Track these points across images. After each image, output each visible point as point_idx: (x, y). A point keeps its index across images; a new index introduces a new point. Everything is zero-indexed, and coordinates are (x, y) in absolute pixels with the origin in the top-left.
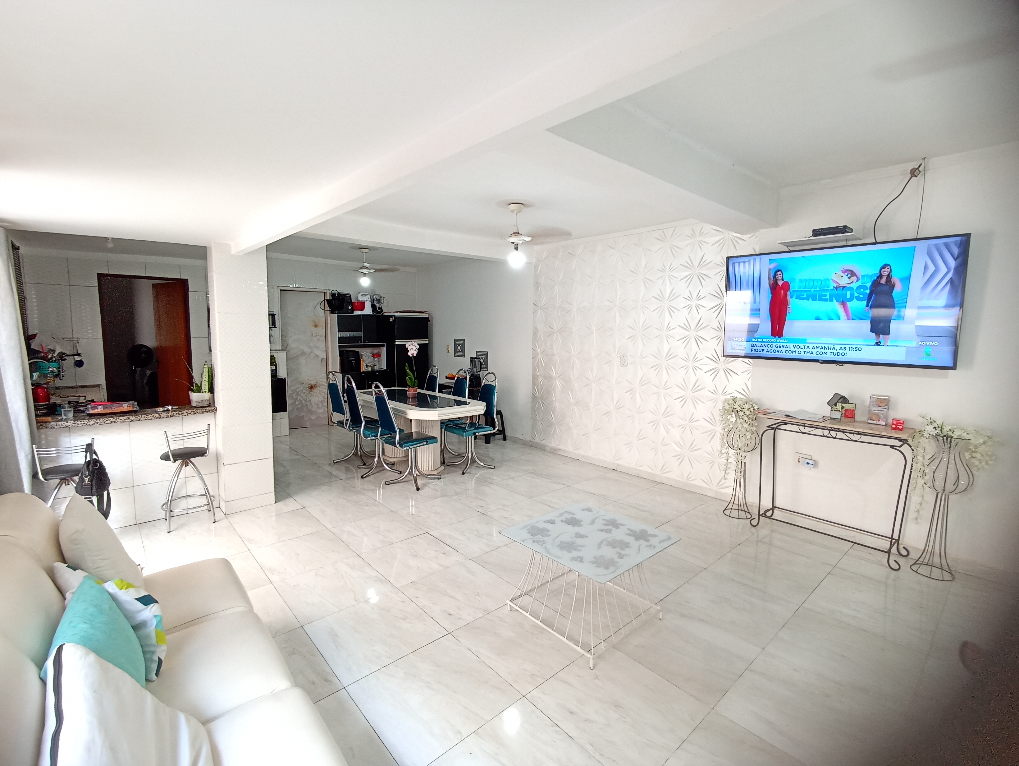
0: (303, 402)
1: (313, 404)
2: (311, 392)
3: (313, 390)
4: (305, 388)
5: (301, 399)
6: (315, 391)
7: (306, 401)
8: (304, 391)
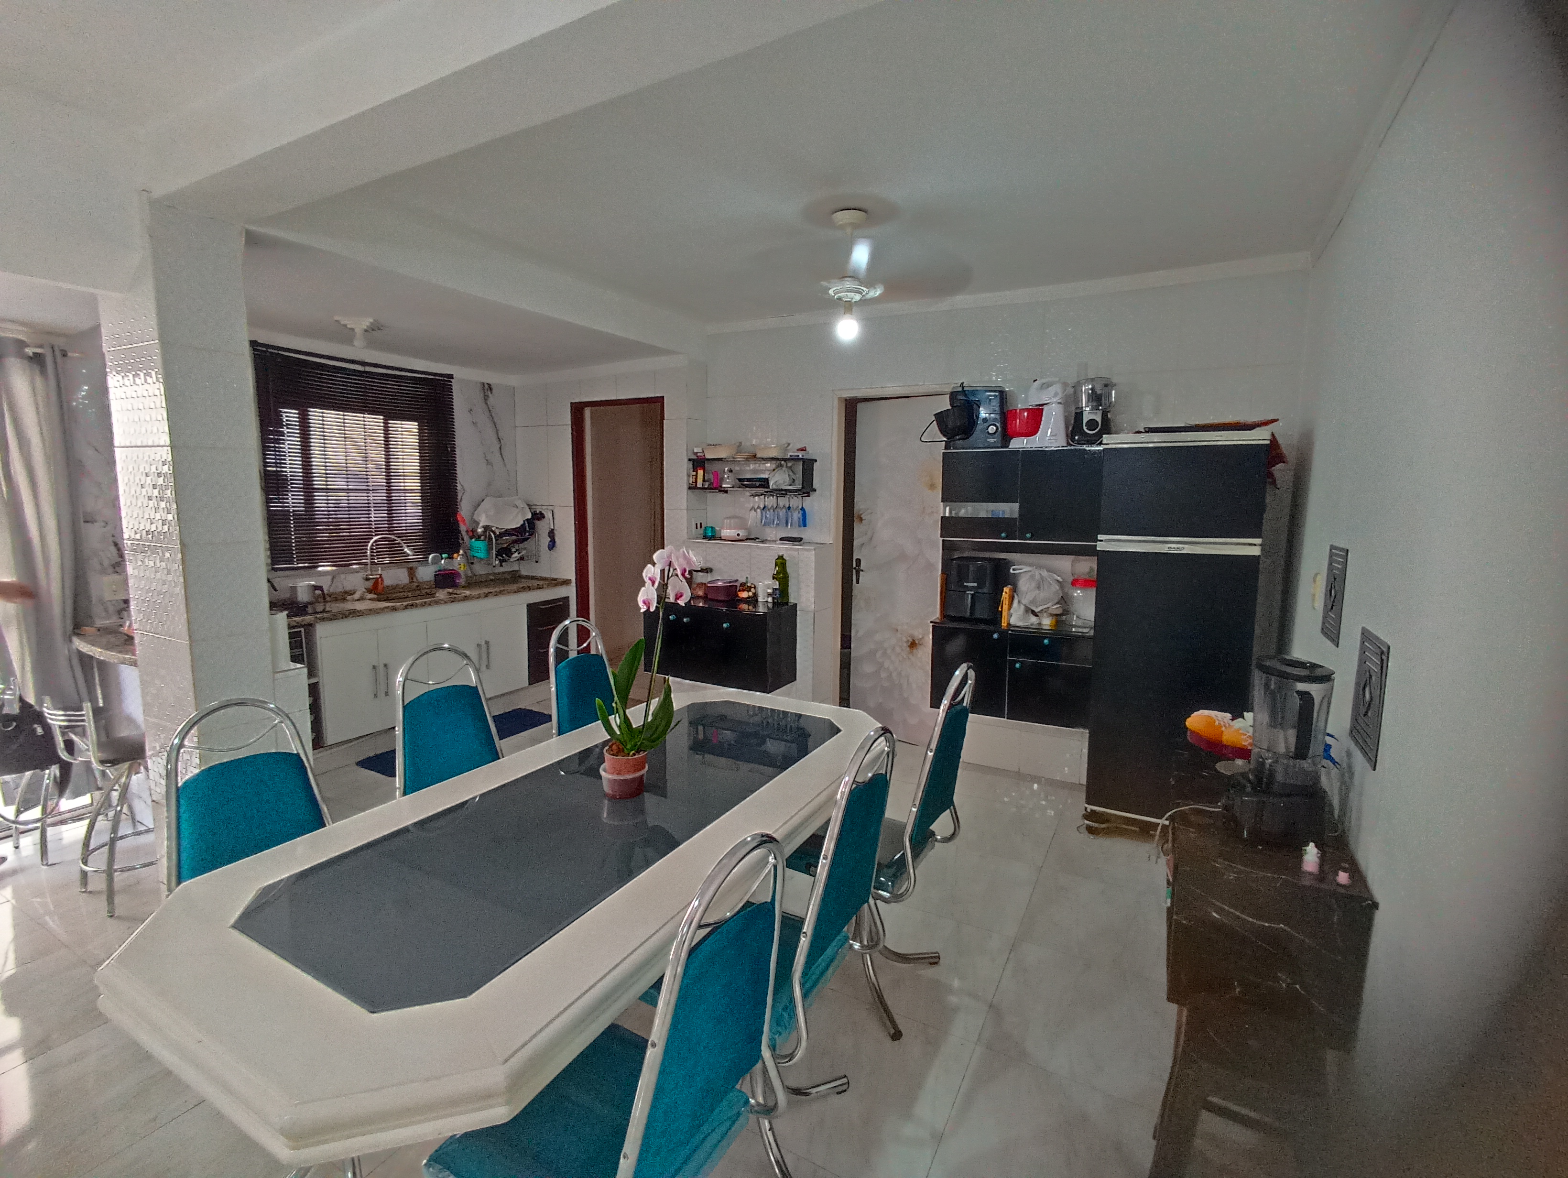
0: (894, 674)
1: (914, 686)
2: (911, 656)
3: (915, 651)
4: (900, 644)
5: (891, 668)
6: (919, 656)
7: (900, 674)
8: (898, 650)
